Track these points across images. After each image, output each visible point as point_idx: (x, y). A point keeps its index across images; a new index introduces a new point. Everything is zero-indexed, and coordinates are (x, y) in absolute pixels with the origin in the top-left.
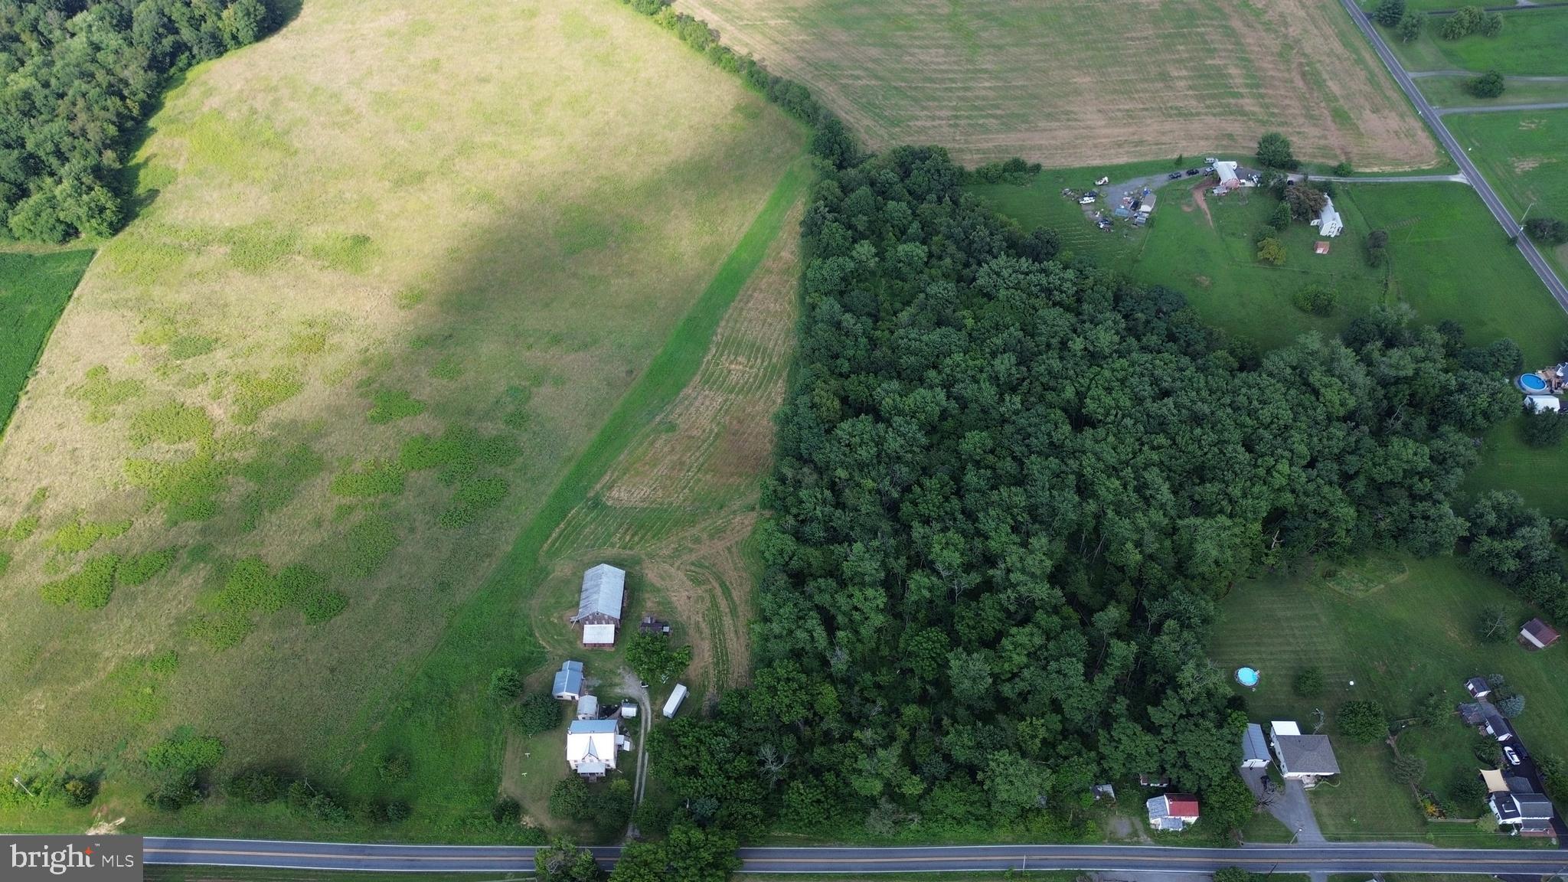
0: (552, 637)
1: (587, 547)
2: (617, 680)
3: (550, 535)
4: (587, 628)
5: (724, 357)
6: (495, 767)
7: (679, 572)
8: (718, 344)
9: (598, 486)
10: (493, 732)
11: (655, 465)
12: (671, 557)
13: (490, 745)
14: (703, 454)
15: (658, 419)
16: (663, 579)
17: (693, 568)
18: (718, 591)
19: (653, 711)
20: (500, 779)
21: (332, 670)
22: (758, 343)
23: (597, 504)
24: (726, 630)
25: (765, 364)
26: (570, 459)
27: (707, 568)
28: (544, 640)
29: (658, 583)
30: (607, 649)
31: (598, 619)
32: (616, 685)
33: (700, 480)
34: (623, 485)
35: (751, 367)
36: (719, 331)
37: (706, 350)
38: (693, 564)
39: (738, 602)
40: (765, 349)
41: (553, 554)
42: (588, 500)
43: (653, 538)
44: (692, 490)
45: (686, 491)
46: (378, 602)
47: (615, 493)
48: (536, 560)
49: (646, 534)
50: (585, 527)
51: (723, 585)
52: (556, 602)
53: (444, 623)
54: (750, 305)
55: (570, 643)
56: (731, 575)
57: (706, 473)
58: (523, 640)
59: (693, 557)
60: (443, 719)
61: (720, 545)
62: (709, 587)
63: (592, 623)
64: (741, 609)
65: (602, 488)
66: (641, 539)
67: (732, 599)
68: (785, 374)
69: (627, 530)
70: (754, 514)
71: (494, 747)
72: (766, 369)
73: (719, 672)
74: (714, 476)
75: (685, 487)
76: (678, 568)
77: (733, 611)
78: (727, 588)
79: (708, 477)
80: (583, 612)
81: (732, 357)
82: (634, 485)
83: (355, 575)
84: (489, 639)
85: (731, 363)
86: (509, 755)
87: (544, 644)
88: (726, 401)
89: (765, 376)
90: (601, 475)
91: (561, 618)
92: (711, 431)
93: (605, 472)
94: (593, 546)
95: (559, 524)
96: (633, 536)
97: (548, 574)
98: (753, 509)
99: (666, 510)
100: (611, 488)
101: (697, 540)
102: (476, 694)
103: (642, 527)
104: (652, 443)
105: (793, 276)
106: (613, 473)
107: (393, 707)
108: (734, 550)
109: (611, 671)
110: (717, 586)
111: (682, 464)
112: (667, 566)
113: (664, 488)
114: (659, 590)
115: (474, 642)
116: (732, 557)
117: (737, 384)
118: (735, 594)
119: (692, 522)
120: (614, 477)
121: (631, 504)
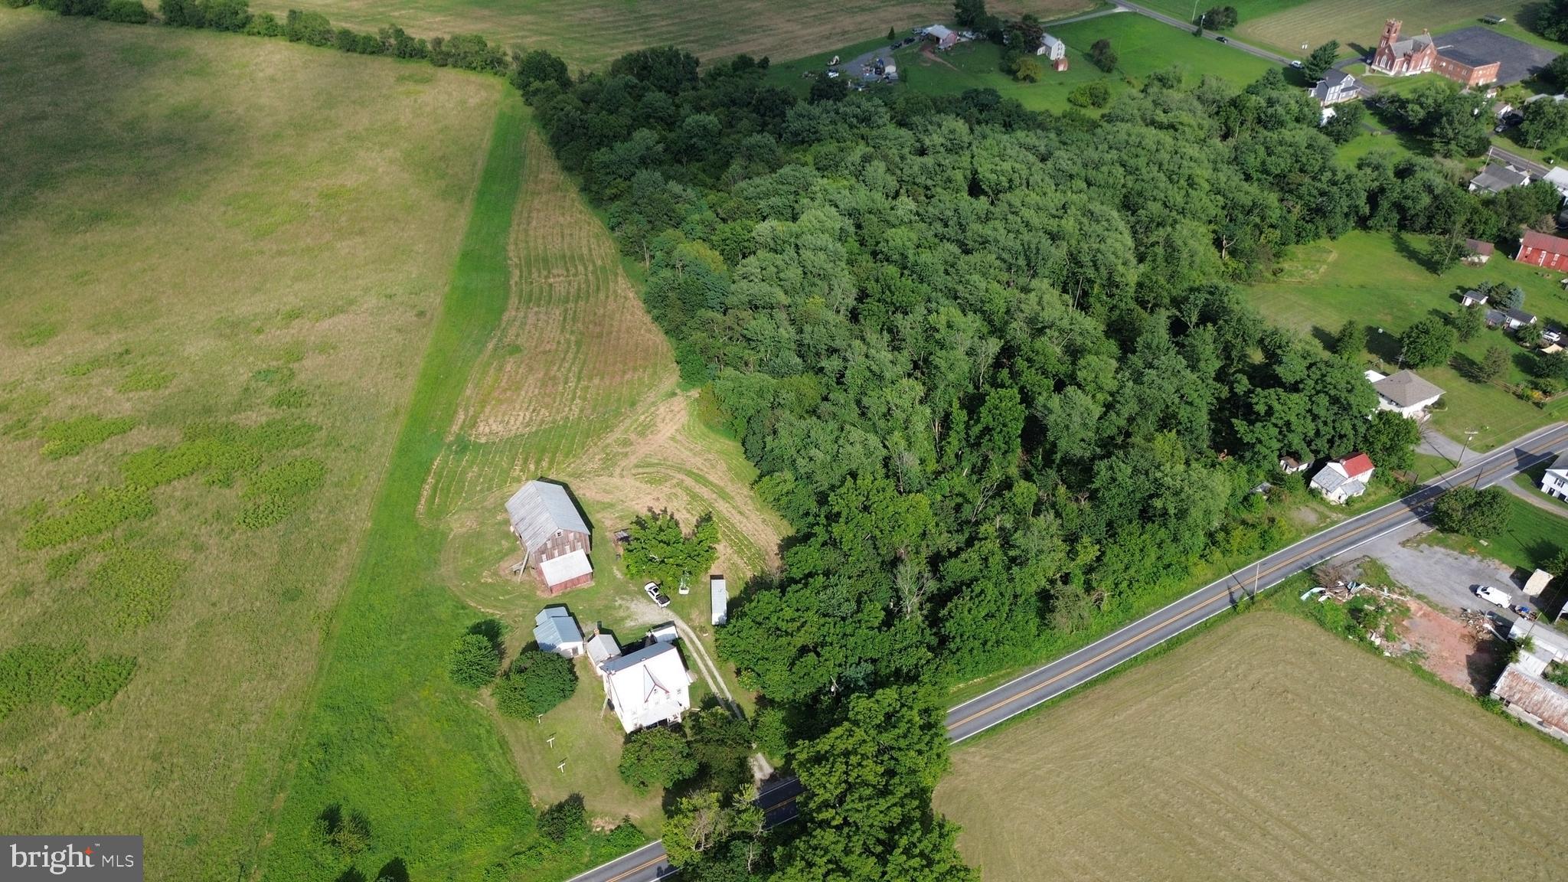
0: (497, 599)
1: (482, 491)
2: (622, 613)
3: (418, 496)
4: (546, 566)
5: (535, 275)
6: (509, 778)
7: (627, 480)
8: (519, 266)
9: (455, 428)
10: (478, 737)
11: (519, 389)
12: (603, 469)
13: (483, 757)
14: (573, 363)
15: (490, 346)
16: (608, 492)
17: (641, 470)
18: (689, 482)
19: (694, 629)
20: (527, 792)
21: (156, 757)
22: (568, 254)
23: (463, 446)
24: (727, 515)
25: (591, 268)
26: (396, 413)
27: (658, 464)
29: (607, 499)
30: (584, 586)
31: (557, 545)
32: (623, 619)
33: (588, 387)
34: (489, 417)
35: (575, 275)
36: (511, 254)
37: (508, 276)
38: (637, 466)
39: (722, 484)
40: (581, 256)
41: (437, 513)
42: (450, 446)
43: (567, 457)
44: (584, 399)
45: (578, 401)
46: (189, 645)
47: (482, 428)
48: (417, 525)
49: (554, 454)
50: (464, 472)
51: (689, 473)
52: (478, 560)
53: (317, 636)
54: (534, 223)
55: (526, 597)
56: (696, 462)
58: (456, 617)
59: (633, 460)
60: (387, 752)
61: (658, 439)
62: (675, 481)
63: (551, 557)
64: (730, 489)
65: (461, 428)
66: (551, 463)
67: (711, 483)
68: (620, 271)
69: (526, 460)
70: (680, 398)
71: (491, 754)
72: (594, 272)
73: (749, 559)
74: (602, 379)
75: (573, 399)
76: (622, 476)
77: (723, 495)
78: (698, 475)
79: (596, 381)
80: (531, 545)
81: (545, 273)
82: (504, 414)
83: (130, 627)
84: (404, 632)
85: (547, 277)
86: (519, 756)
87: (491, 611)
88: (566, 310)
89: (597, 278)
90: (451, 417)
91: (495, 574)
92: (568, 342)
93: (456, 412)
94: (489, 489)
95: (424, 481)
96: (538, 463)
97: (445, 535)
98: (674, 394)
99: (564, 426)
100: (474, 425)
101: (626, 443)
102: (422, 704)
103: (544, 450)
104: (500, 368)
105: (567, 191)
106: (466, 410)
107: (292, 767)
108: (679, 437)
109: (607, 607)
110: (685, 477)
111: (553, 379)
112: (605, 479)
113: (547, 406)
114: (612, 505)
115: (381, 643)
116: (683, 445)
117: (568, 293)
118: (711, 478)
119: (607, 427)
120: (471, 413)
121: (513, 432)
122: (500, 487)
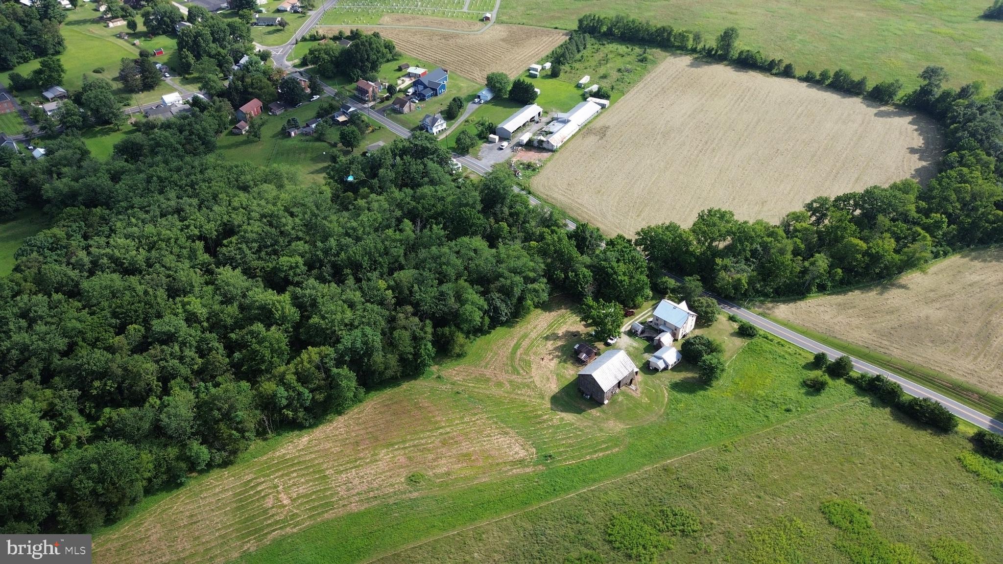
0: (656, 392)
3: (606, 456)
7: (533, 375)
9: (528, 470)
12: (529, 387)
15: (415, 495)
16: (547, 380)
17: (522, 372)
18: (521, 351)
20: (743, 348)
24: (540, 332)
27: (512, 366)
28: (664, 396)
33: (447, 420)
34: (509, 455)
35: (276, 487)
36: (235, 555)
38: (519, 374)
39: (516, 338)
40: (235, 495)
41: (614, 442)
42: (547, 465)
43: (527, 406)
44: (462, 418)
45: (466, 419)
47: (522, 454)
49: (530, 411)
50: (570, 445)
51: (514, 353)
52: (637, 408)
56: (502, 352)
57: (436, 422)
59: (513, 377)
61: (488, 373)
62: (523, 356)
64: (519, 335)
65: (528, 466)
67: (517, 343)
69: (539, 423)
70: (443, 373)
72: (269, 474)
73: (566, 319)
74: (434, 417)
75: (464, 423)
76: (532, 377)
77: (525, 336)
78: (513, 349)
79: (438, 418)
81: (273, 511)
82: (499, 450)
85: (282, 506)
87: (665, 391)
89: (279, 470)
90: (517, 476)
91: (641, 398)
92: (387, 453)
93: (511, 476)
94: (577, 428)
95: (590, 461)
96: (541, 416)
97: (629, 430)
99: (497, 416)
100: (521, 462)
103: (527, 417)
104: (447, 473)
106: (506, 472)
108: (483, 364)
110: (518, 353)
111: (444, 443)
112: (538, 383)
114: (557, 375)
116: (489, 361)
117: (307, 482)
118: (512, 343)
119: (488, 397)
120: (509, 467)
121: (517, 438)
122: (573, 424)
